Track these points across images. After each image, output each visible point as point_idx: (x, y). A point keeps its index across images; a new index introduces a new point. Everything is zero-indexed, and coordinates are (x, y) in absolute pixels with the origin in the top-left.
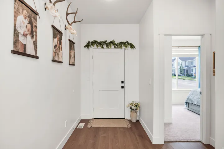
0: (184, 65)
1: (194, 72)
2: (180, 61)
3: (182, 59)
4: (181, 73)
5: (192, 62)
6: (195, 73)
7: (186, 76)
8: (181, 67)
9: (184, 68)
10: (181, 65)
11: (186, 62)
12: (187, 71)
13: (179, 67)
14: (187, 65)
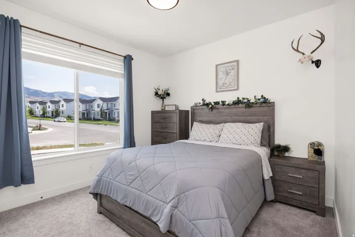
0: (105, 107)
1: (116, 115)
2: (100, 102)
3: (103, 99)
4: (102, 117)
5: (114, 104)
6: (118, 117)
7: (108, 120)
8: (101, 109)
9: (106, 111)
10: (102, 107)
11: (107, 104)
12: (109, 114)
13: (99, 109)
14: (109, 107)
